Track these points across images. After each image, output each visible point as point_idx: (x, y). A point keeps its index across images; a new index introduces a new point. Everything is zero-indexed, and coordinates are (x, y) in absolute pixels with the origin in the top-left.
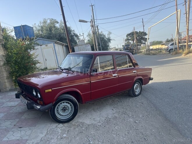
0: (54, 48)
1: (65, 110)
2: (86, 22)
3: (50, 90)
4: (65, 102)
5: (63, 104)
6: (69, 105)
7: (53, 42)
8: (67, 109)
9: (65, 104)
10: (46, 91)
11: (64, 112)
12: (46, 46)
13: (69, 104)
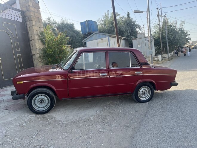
0: (108, 42)
1: (41, 102)
2: (142, 12)
3: (22, 82)
4: (43, 95)
5: (40, 97)
6: (46, 99)
7: (108, 36)
8: (44, 102)
9: (43, 97)
10: (18, 83)
11: (41, 104)
12: (102, 40)
13: (46, 97)
